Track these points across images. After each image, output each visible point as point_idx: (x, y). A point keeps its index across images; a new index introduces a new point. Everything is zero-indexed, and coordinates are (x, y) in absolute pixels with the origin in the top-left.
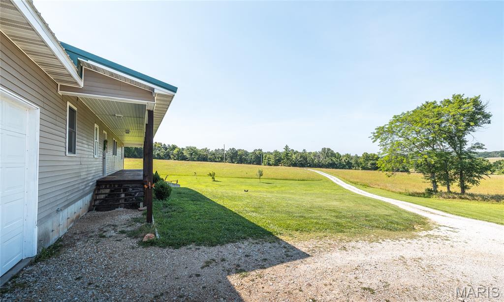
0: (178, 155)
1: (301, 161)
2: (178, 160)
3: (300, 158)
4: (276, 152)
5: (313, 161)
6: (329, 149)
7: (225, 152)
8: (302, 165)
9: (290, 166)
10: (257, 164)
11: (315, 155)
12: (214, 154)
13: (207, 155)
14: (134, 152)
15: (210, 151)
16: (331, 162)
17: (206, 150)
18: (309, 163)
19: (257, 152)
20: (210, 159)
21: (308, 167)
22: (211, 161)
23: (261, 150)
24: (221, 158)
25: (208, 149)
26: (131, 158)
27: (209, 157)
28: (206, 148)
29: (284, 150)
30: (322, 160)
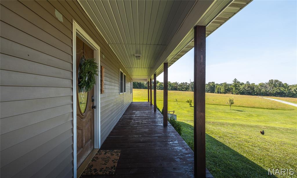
0: (160, 86)
1: (249, 90)
2: (160, 90)
3: (248, 88)
4: (225, 83)
5: (260, 90)
6: (277, 81)
7: (188, 84)
8: (250, 94)
9: (238, 94)
10: (211, 92)
11: (262, 85)
12: (181, 86)
13: (177, 86)
14: (137, 85)
15: (179, 84)
16: (279, 91)
17: (176, 83)
18: (256, 92)
19: (211, 84)
20: (179, 89)
21: (255, 95)
22: (179, 90)
23: (214, 83)
24: (186, 88)
25: (177, 82)
26: (136, 88)
27: (178, 88)
28: (176, 82)
29: (233, 82)
30: (269, 89)
